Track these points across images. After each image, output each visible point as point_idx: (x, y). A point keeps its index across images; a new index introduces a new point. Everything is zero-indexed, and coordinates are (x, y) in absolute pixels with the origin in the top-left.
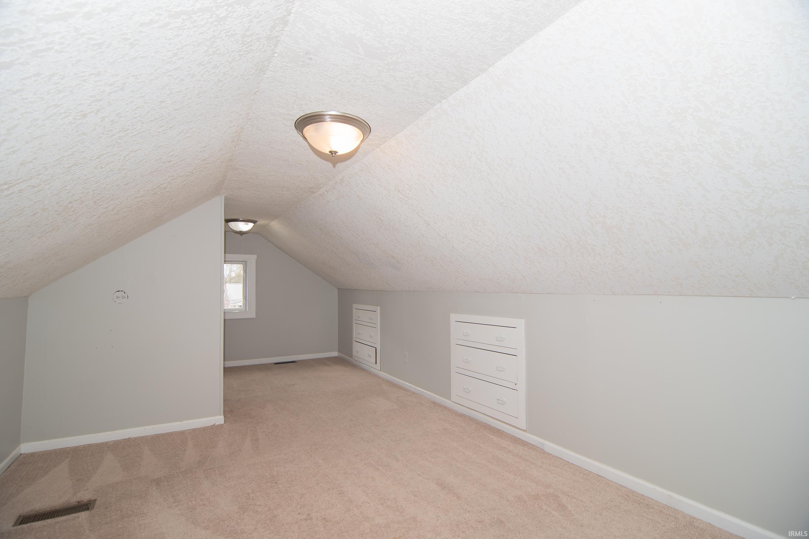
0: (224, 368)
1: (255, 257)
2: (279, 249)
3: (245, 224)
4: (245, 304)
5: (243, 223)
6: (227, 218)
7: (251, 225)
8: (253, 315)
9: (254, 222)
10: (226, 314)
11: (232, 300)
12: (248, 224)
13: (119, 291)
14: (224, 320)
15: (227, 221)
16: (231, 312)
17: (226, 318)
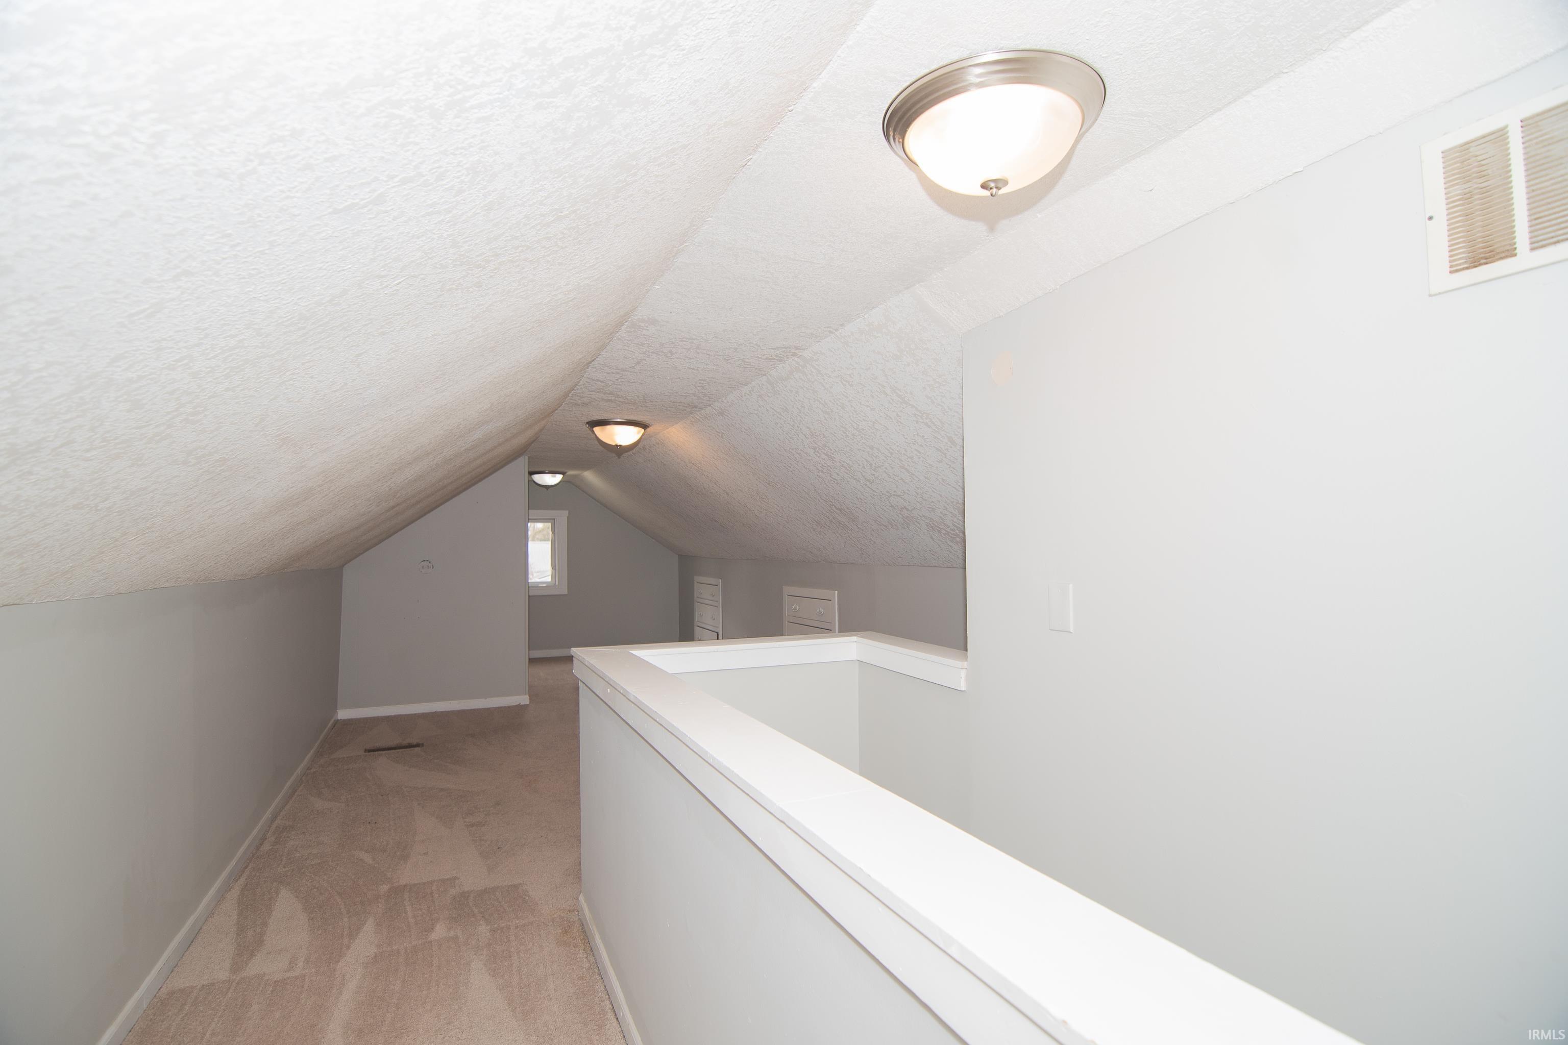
0: (529, 659)
1: (566, 513)
2: (598, 502)
3: (553, 477)
4: (554, 577)
5: (550, 475)
6: (530, 470)
7: (558, 478)
8: (565, 591)
9: (563, 473)
10: (530, 588)
11: (538, 572)
12: (555, 477)
13: (424, 561)
14: (529, 596)
15: (531, 473)
16: (536, 586)
17: (530, 594)
